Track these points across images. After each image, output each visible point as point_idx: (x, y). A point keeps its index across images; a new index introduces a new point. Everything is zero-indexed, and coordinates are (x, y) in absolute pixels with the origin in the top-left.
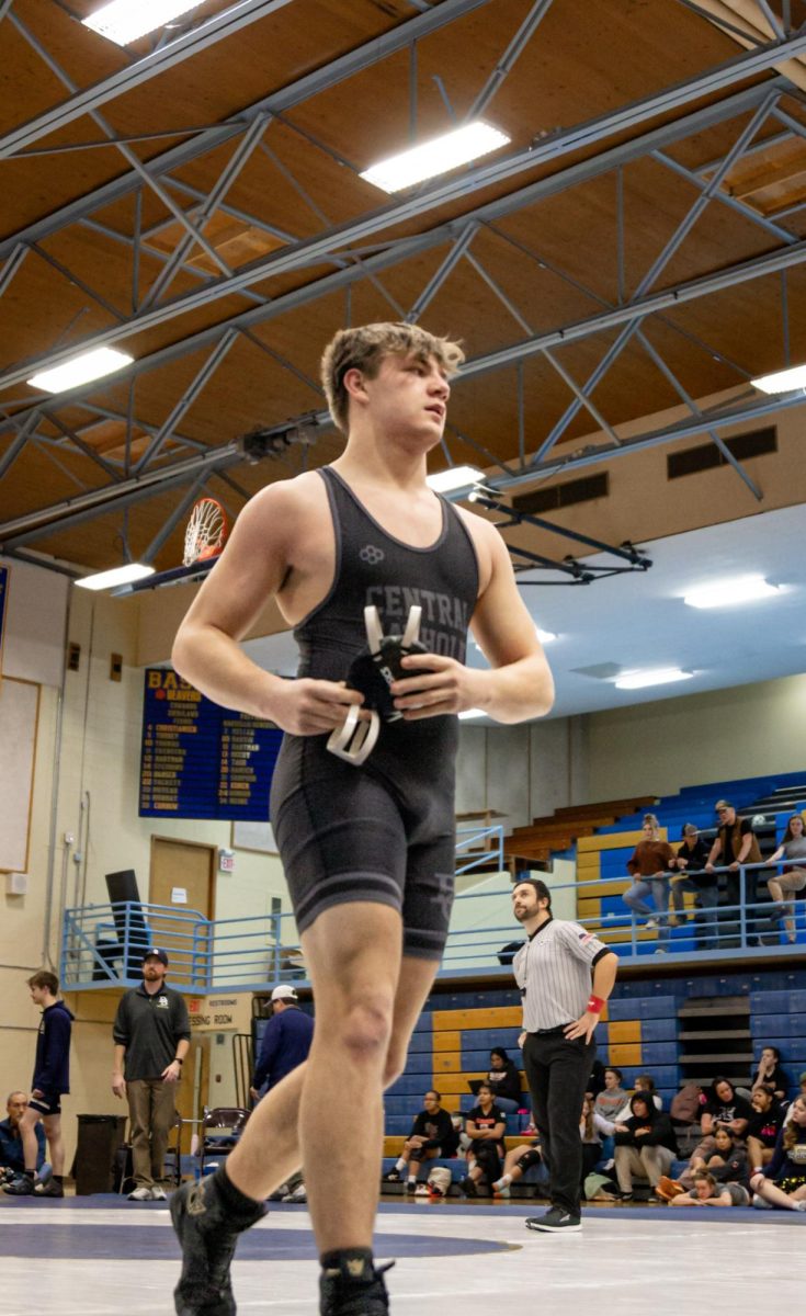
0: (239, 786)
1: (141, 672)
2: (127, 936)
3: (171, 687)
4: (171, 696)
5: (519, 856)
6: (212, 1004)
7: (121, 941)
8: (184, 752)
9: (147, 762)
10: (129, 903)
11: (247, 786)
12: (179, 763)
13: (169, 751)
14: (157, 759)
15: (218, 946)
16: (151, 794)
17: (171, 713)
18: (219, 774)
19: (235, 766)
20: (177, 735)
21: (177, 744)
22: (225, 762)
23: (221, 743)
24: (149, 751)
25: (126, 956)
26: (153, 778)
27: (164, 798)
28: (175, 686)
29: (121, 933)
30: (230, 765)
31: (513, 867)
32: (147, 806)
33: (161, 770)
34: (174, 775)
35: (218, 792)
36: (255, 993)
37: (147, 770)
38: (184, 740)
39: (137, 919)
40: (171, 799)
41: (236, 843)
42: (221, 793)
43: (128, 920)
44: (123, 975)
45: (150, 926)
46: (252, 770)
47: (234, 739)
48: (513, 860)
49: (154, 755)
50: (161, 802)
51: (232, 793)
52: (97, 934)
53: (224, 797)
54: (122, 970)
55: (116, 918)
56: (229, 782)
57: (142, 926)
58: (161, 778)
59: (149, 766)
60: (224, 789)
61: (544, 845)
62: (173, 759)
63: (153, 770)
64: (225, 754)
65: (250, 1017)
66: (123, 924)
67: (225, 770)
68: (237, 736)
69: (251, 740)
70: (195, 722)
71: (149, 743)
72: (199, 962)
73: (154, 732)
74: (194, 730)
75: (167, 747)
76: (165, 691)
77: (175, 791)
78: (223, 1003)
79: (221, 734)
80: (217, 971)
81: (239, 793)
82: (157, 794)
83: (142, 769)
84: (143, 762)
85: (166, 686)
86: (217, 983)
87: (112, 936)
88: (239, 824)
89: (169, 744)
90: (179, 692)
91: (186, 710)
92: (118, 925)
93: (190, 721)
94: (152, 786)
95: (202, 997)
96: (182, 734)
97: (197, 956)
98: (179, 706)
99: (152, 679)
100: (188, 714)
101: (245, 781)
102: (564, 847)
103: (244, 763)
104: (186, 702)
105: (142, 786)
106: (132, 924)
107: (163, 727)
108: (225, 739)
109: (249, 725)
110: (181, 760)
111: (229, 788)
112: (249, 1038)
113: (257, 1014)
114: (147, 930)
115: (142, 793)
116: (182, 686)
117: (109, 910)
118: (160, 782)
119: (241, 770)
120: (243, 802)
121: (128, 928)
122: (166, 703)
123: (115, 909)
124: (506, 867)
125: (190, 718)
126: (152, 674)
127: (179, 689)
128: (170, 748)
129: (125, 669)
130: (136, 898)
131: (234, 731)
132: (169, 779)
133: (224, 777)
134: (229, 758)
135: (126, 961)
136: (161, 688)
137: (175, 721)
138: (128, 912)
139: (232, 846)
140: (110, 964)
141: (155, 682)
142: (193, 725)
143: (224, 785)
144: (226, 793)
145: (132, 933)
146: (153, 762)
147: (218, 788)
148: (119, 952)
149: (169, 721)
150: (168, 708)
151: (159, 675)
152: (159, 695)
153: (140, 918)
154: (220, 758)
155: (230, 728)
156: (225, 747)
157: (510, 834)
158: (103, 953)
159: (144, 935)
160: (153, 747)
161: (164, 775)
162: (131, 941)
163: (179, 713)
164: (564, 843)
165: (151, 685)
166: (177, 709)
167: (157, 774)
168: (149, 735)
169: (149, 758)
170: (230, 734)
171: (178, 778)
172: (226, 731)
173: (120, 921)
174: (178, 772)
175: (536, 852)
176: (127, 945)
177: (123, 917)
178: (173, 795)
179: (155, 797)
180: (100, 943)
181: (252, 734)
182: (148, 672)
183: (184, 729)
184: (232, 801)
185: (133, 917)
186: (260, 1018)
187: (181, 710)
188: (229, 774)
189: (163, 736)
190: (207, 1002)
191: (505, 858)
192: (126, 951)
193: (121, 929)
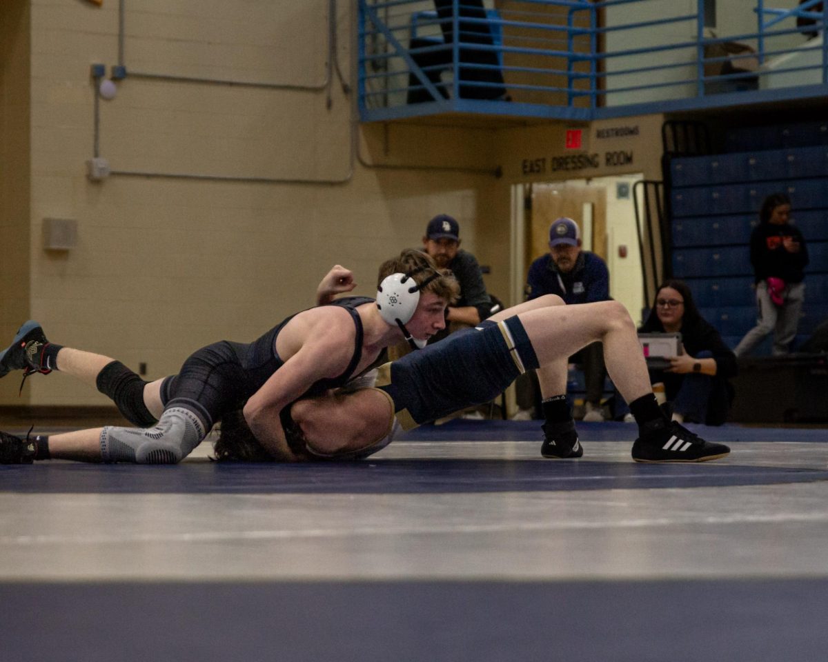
2: (456, 32)
6: (600, 134)
7: (448, 39)
15: (613, 42)
25: (456, 64)
29: (447, 28)
36: (666, 114)
39: (473, 5)
43: (456, 6)
44: (454, 93)
45: (499, 15)
52: (413, 29)
54: (451, 85)
55: (439, 3)
57: (482, 14)
65: (660, 152)
66: (449, 13)
72: (580, 69)
78: (619, 133)
80: (611, 83)
86: (612, 101)
87: (433, 32)
92: (441, 14)
95: (585, 124)
97: (573, 60)
106: (463, 13)
112: (661, 188)
113: (671, 148)
114: (490, 20)
121: (456, 19)
135: (456, 74)
140: (434, 77)
145: (463, 26)
148: (446, 57)
158: (420, 60)
159: (485, 28)
162: (463, 38)
173: (444, 7)
176: (457, 45)
177: (449, 2)
180: (415, 43)
186: (676, 155)
190: (593, 133)
192: (456, 54)
193: (446, 20)
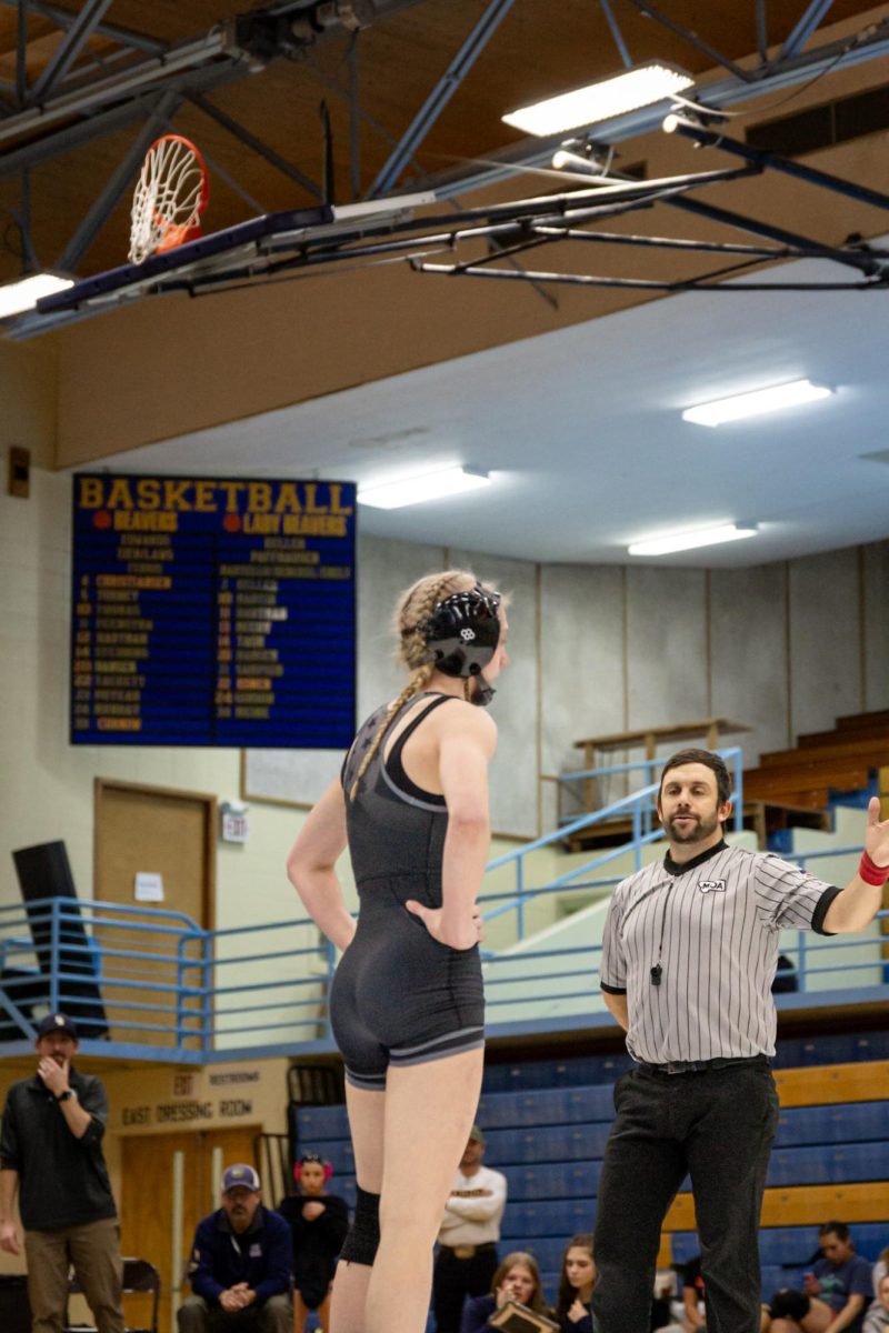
0: (254, 684)
1: (65, 480)
2: (55, 961)
3: (120, 505)
4: (121, 521)
5: (774, 803)
6: (214, 1080)
7: (46, 969)
8: (149, 625)
9: (82, 646)
10: (58, 901)
11: (267, 684)
12: (140, 646)
13: (122, 624)
14: (101, 638)
15: (224, 976)
16: (92, 702)
17: (124, 554)
18: (216, 664)
19: (245, 649)
20: (135, 595)
21: (136, 610)
22: (225, 641)
23: (216, 607)
24: (84, 623)
25: (55, 997)
26: (93, 673)
27: (115, 709)
28: (128, 503)
29: (44, 957)
30: (234, 647)
31: (761, 823)
32: (84, 724)
33: (107, 659)
34: (133, 667)
35: (213, 697)
36: (291, 1058)
37: (82, 658)
38: (148, 601)
39: (73, 930)
40: (128, 710)
41: (250, 790)
42: (219, 698)
43: (56, 932)
45: (97, 942)
46: (274, 654)
47: (240, 598)
48: (760, 811)
49: (93, 630)
50: (110, 716)
51: (240, 698)
52: (2, 958)
53: (225, 705)
55: (35, 928)
56: (233, 676)
57: (83, 941)
58: (109, 674)
59: (86, 652)
60: (225, 692)
61: (818, 783)
62: (129, 638)
63: (93, 658)
64: (225, 627)
65: (283, 1102)
66: (47, 940)
67: (225, 655)
68: (244, 592)
69: (272, 600)
70: (168, 567)
71: (85, 609)
72: (190, 1005)
73: (93, 588)
74: (167, 583)
75: (118, 617)
76: (111, 513)
77: (136, 696)
78: (235, 1078)
79: (216, 591)
80: (221, 1022)
81: (250, 698)
82: (102, 701)
83: (74, 659)
84: (74, 644)
85: (112, 503)
86: (222, 1043)
87: (27, 962)
88: (253, 754)
89: (121, 610)
90: (137, 515)
91: (151, 549)
92: (38, 941)
93: (158, 568)
94: (93, 688)
95: (196, 1068)
96: (143, 592)
97: (183, 995)
98: (138, 541)
99: (86, 493)
100: (155, 555)
101: (262, 676)
102: (855, 785)
103: (260, 641)
104: (150, 533)
105: (74, 690)
106: (63, 940)
107: (109, 580)
108: (225, 598)
109: (266, 572)
110: (144, 639)
111: (233, 689)
112: (285, 1142)
113: (297, 1097)
114: (92, 948)
115: (74, 702)
116: (142, 504)
117: (22, 914)
118: (107, 681)
119: (255, 655)
120: (261, 713)
121: (56, 947)
122: (113, 536)
123: (32, 912)
124: (748, 824)
125: (159, 561)
126: (85, 483)
127: (136, 508)
128: (125, 617)
129: (36, 475)
130: (70, 892)
131: (240, 585)
132: (123, 675)
133: (224, 669)
134: (233, 635)
136: (104, 507)
137: (130, 567)
138: (58, 917)
139: (244, 796)
140: (26, 1012)
141: (93, 498)
142: (165, 574)
143: (224, 683)
144: (228, 698)
145: (64, 955)
146: (93, 644)
147: (213, 688)
148: (41, 989)
149: (120, 568)
150: (117, 543)
151: (99, 486)
152: (101, 522)
153: (78, 927)
154: (215, 633)
155: (233, 580)
156: (225, 613)
157: (755, 764)
159: (87, 957)
160: (92, 617)
161: (113, 667)
162: (63, 969)
163: (137, 554)
164: (855, 778)
165: (85, 503)
166: (135, 547)
167: (101, 667)
168: (84, 595)
169: (85, 637)
170: (233, 589)
171: (139, 672)
172: (225, 584)
173: (41, 932)
174: (140, 662)
175: (803, 796)
176: (56, 976)
177: (47, 926)
178: (132, 703)
179: (98, 709)
180: (7, 974)
181: (274, 588)
182: (78, 479)
183: (148, 583)
184: (241, 712)
185: (64, 925)
186: (303, 1104)
187: (141, 547)
188: (233, 663)
189: (111, 595)
190: (206, 1078)
191: (746, 806)
192: (54, 988)
193: (44, 948)
